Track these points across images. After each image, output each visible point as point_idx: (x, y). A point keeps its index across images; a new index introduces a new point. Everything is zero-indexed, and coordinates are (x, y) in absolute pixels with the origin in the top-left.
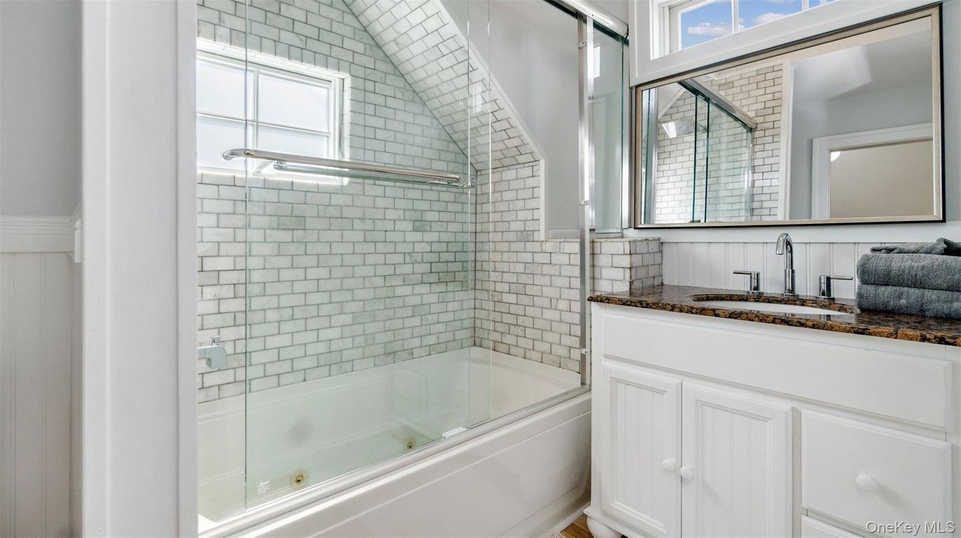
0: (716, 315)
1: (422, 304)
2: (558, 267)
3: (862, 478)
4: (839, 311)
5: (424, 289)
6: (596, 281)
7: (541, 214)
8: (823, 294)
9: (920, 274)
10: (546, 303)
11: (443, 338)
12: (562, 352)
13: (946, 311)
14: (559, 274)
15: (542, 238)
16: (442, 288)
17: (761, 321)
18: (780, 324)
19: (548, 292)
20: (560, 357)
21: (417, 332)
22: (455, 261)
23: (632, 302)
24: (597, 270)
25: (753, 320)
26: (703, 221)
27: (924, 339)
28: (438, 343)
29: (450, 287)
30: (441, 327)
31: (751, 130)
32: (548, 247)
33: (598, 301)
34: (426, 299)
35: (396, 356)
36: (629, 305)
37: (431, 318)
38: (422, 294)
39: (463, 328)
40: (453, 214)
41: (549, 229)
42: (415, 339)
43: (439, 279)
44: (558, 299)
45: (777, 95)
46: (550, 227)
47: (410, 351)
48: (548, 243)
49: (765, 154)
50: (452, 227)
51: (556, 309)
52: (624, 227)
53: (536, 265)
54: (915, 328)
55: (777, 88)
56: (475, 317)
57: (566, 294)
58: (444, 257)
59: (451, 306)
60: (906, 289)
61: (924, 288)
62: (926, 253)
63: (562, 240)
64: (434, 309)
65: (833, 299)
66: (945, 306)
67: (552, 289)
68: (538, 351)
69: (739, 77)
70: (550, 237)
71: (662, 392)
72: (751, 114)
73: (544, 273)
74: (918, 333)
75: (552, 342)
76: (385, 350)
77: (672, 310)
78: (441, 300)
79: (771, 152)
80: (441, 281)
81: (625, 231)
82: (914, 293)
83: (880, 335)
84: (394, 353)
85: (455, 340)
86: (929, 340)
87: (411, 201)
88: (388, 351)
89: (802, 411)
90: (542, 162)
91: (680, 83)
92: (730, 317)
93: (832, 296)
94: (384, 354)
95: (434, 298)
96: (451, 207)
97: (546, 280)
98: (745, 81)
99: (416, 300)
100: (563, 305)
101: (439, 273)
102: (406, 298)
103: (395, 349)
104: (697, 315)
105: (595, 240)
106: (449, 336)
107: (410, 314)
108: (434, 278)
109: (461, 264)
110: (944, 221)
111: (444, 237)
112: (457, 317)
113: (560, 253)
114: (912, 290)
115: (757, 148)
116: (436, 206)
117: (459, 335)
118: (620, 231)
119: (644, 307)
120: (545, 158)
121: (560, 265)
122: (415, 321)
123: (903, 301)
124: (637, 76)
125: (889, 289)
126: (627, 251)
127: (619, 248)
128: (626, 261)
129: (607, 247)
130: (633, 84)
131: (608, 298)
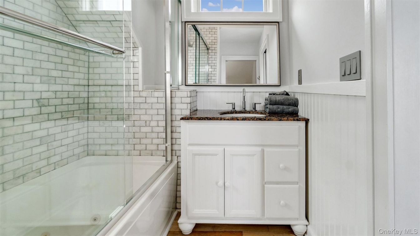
0: (238, 120)
1: (48, 135)
2: (150, 104)
3: (281, 165)
4: (261, 114)
5: (50, 124)
6: (173, 110)
7: (140, 77)
8: (254, 109)
9: (283, 101)
10: (143, 123)
11: (65, 155)
12: (154, 147)
13: (288, 111)
14: (151, 108)
15: (141, 89)
16: (64, 122)
17: (253, 120)
18: (259, 120)
19: (144, 118)
20: (152, 151)
21: (43, 156)
22: (74, 104)
23: (203, 118)
24: (173, 105)
25: (250, 120)
26: (198, 83)
27: (294, 120)
28: (62, 160)
29: (70, 121)
30: (64, 149)
31: (208, 49)
32: (144, 94)
33: (186, 120)
34: (51, 131)
35: (25, 178)
36: (202, 120)
37: (57, 144)
38: (48, 128)
39: (79, 146)
40: (72, 73)
41: (144, 85)
42: (42, 161)
43: (62, 116)
44: (150, 121)
45: (216, 38)
46: (144, 83)
47: (38, 171)
48: (143, 92)
49: (212, 59)
50: (71, 81)
51: (149, 126)
52: (179, 85)
53: (136, 104)
54: (292, 117)
55: (215, 36)
56: (88, 138)
57: (156, 118)
58: (66, 101)
59: (71, 134)
60: (279, 106)
61: (283, 105)
62: (282, 95)
63: (154, 90)
64: (58, 137)
65: (256, 110)
66: (288, 110)
67: (146, 116)
68: (137, 150)
69: (203, 28)
70: (145, 88)
71: (216, 155)
72: (208, 43)
73: (141, 108)
74: (292, 118)
75: (146, 143)
76: (14, 176)
77: (221, 120)
78: (63, 130)
79: (214, 59)
80: (63, 117)
81: (180, 87)
82: (281, 107)
83: (284, 120)
84: (23, 176)
85: (74, 155)
86: (295, 120)
87: (39, 62)
88: (17, 175)
89: (265, 149)
90: (140, 49)
91: (192, 25)
92: (243, 120)
93: (256, 109)
94: (14, 179)
95: (58, 130)
96: (71, 68)
97: (143, 112)
98: (205, 30)
99: (44, 133)
100: (153, 124)
101: (62, 112)
102: (34, 132)
103: (24, 172)
104: (231, 121)
105: (172, 90)
106: (70, 153)
107: (38, 143)
108: (58, 116)
109: (78, 106)
110: (280, 86)
111: (66, 88)
112: (75, 140)
113: (152, 97)
114: (281, 106)
115: (210, 56)
116: (60, 67)
117: (77, 151)
118: (178, 86)
119: (209, 120)
120: (142, 47)
121: (152, 103)
122: (43, 148)
123: (279, 110)
124: (185, 17)
125: (276, 106)
126: (189, 96)
127: (185, 94)
128: (188, 100)
129: (179, 94)
130: (184, 20)
131: (191, 117)
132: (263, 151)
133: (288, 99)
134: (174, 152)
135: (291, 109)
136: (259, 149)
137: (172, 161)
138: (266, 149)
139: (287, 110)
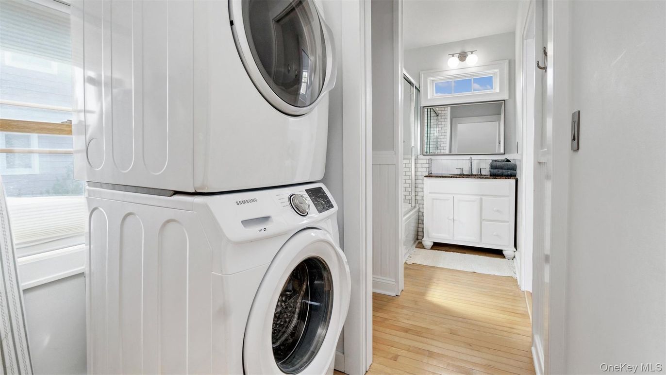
3: (495, 209)
23: (439, 176)
27: (506, 178)
33: (427, 177)
52: (418, 154)
61: (503, 169)
62: (503, 161)
71: (447, 200)
81: (418, 156)
83: (498, 178)
110: (504, 154)
114: (500, 170)
119: (443, 177)
123: (499, 172)
124: (423, 103)
126: (427, 162)
127: (425, 161)
128: (427, 166)
129: (420, 162)
130: (422, 106)
131: (430, 176)
132: (481, 199)
133: (507, 165)
134: (416, 201)
135: (509, 172)
136: (478, 197)
137: (415, 207)
138: (484, 198)
139: (506, 173)
